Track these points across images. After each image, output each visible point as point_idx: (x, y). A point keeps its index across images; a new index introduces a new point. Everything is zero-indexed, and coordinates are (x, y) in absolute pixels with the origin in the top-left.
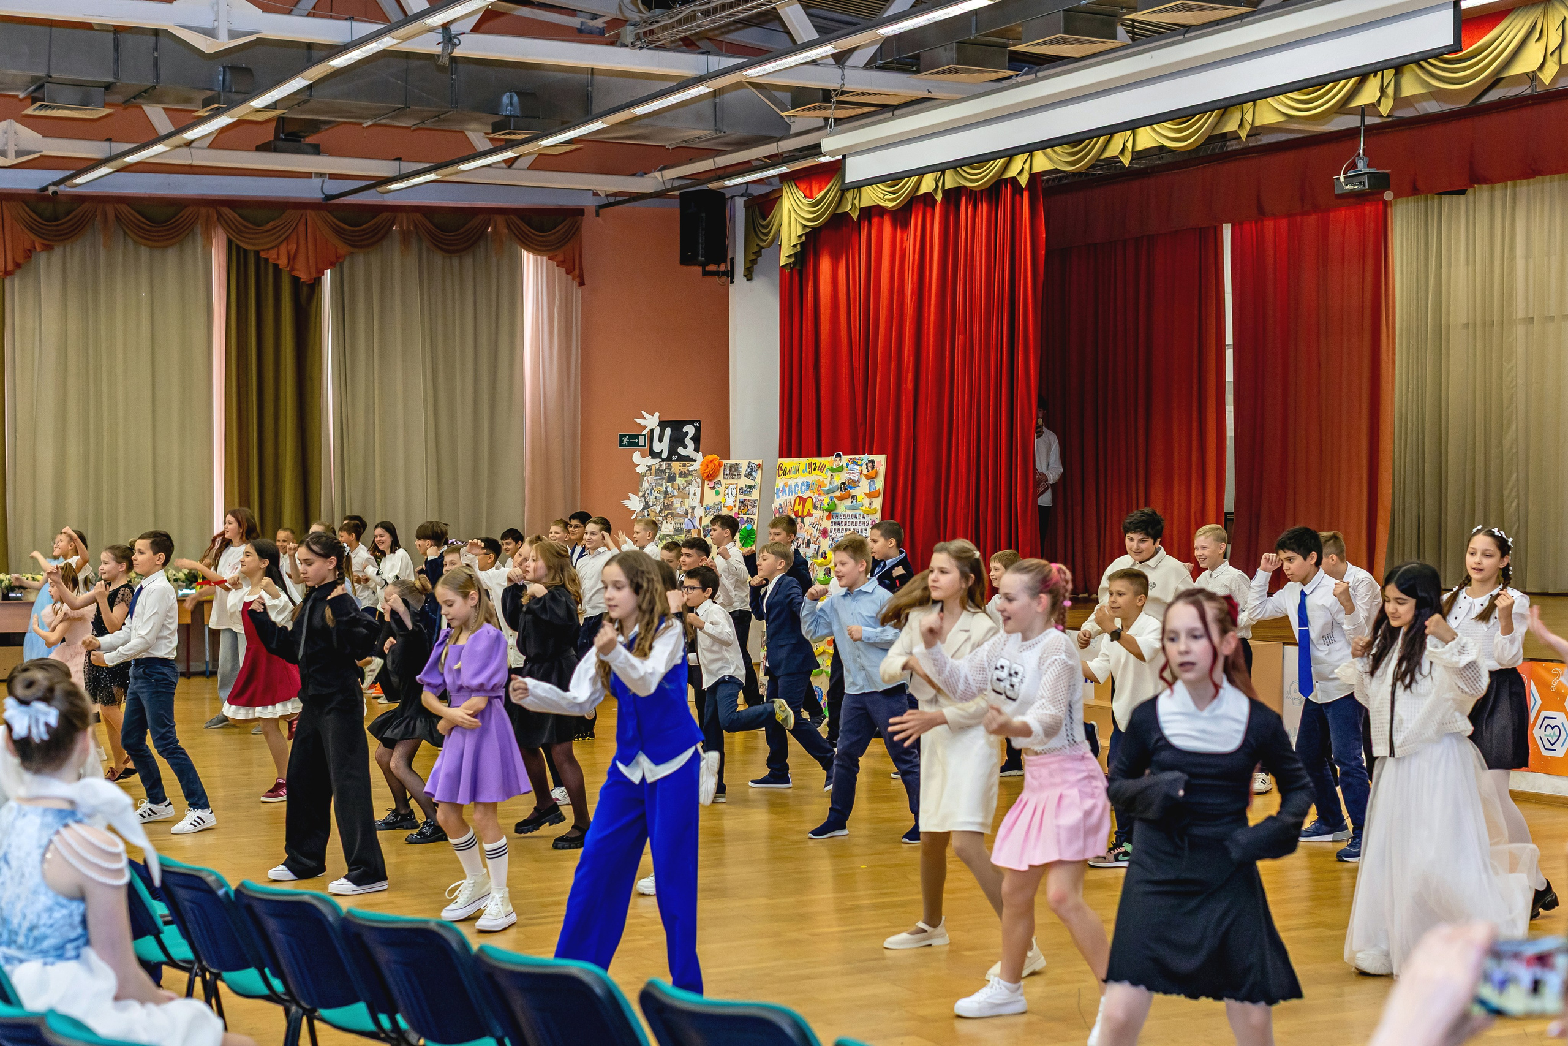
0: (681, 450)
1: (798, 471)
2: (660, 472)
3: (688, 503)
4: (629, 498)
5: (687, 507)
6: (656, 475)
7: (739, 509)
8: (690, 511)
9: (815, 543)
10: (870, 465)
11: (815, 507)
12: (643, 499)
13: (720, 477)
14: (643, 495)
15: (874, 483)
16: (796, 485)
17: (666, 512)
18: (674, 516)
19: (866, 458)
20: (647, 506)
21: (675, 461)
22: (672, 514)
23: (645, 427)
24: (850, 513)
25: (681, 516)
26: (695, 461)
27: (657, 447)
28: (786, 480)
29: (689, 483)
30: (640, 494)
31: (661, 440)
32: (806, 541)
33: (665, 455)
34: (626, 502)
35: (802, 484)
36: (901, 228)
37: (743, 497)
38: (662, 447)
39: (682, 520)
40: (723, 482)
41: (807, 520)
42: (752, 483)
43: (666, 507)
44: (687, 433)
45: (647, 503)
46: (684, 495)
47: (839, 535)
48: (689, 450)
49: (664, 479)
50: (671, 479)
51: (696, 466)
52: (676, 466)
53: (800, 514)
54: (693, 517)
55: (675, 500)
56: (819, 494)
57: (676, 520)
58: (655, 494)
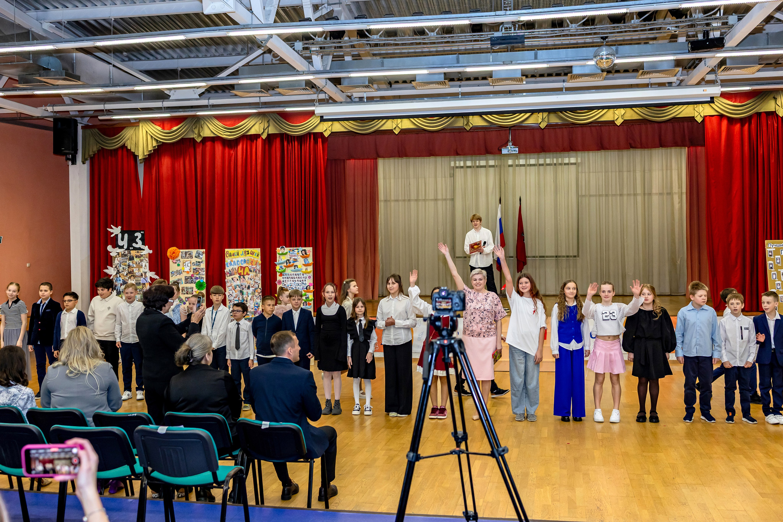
0: (134, 245)
1: (238, 254)
2: (124, 255)
3: (142, 270)
4: (107, 269)
5: (142, 272)
6: (122, 257)
7: (194, 272)
8: (143, 274)
9: (252, 287)
10: (303, 252)
11: (251, 271)
12: (116, 269)
13: (180, 258)
14: (116, 267)
15: (308, 260)
16: (238, 261)
17: (130, 275)
18: (135, 277)
19: (301, 249)
20: (118, 272)
21: (131, 250)
22: (133, 276)
23: (113, 233)
24: (295, 273)
25: (139, 277)
26: (144, 250)
27: (120, 243)
28: (231, 259)
29: (142, 261)
30: (114, 266)
31: (122, 239)
32: (247, 286)
33: (125, 247)
34: (105, 271)
35: (241, 261)
36: (228, 147)
37: (195, 267)
38: (125, 243)
39: (139, 279)
40: (182, 260)
41: (246, 277)
42: (200, 260)
43: (130, 273)
44: (137, 237)
45: (118, 271)
46: (139, 266)
47: (289, 283)
48: (139, 244)
49: (127, 259)
50: (131, 259)
51: (143, 253)
52: (133, 253)
53: (242, 274)
54: (146, 277)
55: (134, 269)
56: (252, 265)
57: (136, 279)
58: (123, 266)
